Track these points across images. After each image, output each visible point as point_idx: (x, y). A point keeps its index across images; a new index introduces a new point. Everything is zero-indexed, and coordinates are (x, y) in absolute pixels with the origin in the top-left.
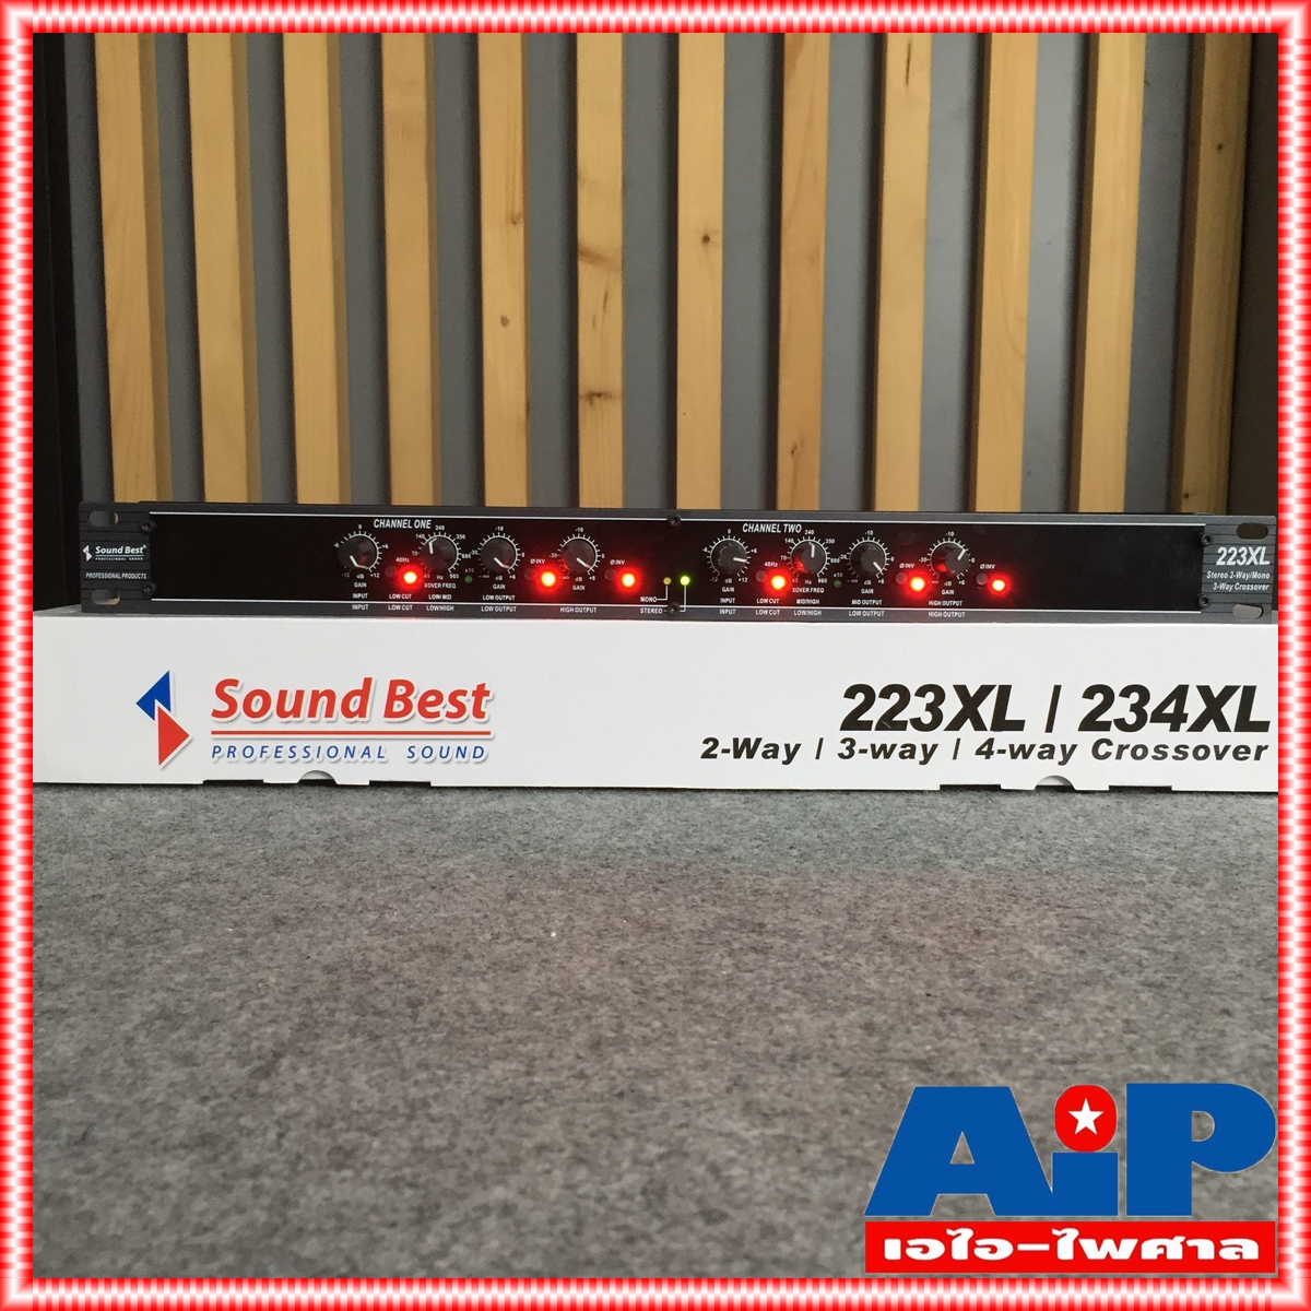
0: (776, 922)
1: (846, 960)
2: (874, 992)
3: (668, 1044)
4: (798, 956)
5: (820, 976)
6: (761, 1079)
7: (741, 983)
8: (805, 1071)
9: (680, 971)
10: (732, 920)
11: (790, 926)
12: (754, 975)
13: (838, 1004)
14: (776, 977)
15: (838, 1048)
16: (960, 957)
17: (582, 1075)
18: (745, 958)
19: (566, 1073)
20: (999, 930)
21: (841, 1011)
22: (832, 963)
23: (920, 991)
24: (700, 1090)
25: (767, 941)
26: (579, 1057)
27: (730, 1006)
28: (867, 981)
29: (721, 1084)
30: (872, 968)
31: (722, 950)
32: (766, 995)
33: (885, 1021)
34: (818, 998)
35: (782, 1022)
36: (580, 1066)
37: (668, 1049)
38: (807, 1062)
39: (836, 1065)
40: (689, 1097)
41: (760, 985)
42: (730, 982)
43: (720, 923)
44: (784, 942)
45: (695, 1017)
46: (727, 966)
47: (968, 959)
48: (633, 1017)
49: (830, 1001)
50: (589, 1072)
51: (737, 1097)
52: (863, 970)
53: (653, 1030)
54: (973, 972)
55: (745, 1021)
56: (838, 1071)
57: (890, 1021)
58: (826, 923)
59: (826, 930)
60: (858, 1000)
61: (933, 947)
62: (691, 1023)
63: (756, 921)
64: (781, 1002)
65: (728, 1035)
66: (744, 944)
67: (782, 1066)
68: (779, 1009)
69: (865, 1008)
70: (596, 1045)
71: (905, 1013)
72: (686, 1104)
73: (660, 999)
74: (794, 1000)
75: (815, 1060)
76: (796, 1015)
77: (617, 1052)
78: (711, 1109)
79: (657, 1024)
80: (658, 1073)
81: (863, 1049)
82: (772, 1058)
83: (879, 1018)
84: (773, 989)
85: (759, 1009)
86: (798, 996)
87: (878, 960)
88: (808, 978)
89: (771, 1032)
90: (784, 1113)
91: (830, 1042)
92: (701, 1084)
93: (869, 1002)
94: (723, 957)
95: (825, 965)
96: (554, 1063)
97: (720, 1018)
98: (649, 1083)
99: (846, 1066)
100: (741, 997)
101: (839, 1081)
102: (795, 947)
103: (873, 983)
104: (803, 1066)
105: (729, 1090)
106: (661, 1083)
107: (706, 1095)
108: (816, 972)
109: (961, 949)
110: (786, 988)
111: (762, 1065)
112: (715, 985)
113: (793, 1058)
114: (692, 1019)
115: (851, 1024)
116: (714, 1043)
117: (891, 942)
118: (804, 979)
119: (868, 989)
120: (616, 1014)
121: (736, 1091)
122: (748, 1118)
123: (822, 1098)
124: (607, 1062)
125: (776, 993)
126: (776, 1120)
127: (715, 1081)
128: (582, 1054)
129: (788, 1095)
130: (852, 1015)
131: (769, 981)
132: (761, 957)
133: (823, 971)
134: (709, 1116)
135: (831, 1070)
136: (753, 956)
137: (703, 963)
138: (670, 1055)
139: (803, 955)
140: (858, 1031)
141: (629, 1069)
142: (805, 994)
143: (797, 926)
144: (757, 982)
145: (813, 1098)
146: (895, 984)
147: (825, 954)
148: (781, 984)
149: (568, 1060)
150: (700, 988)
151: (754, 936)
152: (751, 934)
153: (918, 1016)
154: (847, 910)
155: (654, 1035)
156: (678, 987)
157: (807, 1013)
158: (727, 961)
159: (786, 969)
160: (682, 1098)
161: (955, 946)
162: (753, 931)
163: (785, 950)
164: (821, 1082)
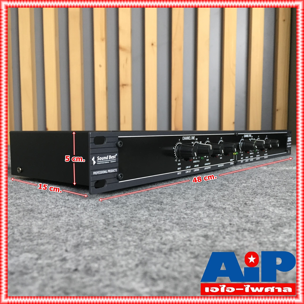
0: (168, 201)
1: (195, 212)
2: (207, 223)
3: (113, 245)
4: (175, 211)
5: (184, 218)
6: (154, 260)
7: (150, 220)
8: (176, 256)
9: (126, 217)
10: (151, 200)
11: (173, 202)
12: (156, 218)
13: (192, 228)
14: (166, 218)
15: (192, 245)
16: (241, 211)
17: (64, 260)
18: (154, 212)
19: (56, 259)
20: (253, 203)
21: (194, 231)
22: (190, 213)
23: (226, 223)
24: (122, 266)
25: (163, 207)
26: (66, 251)
27: (144, 229)
28: (204, 219)
29: (133, 264)
30: (206, 215)
31: (145, 209)
32: (161, 225)
33: (213, 234)
34: (183, 225)
35: (167, 235)
36: (65, 255)
37: (112, 247)
38: (177, 252)
39: (192, 253)
40: (114, 270)
41: (159, 221)
42: (146, 220)
43: (146, 201)
44: (170, 207)
45: (128, 233)
46: (146, 215)
47: (244, 212)
48: (101, 233)
49: (188, 227)
50: (68, 258)
51: (140, 269)
52: (202, 216)
53: (107, 239)
54: (247, 216)
55: (150, 234)
56: (192, 256)
57: (216, 234)
58: (186, 201)
59: (187, 204)
60: (201, 226)
61: (229, 208)
62: (126, 236)
63: (160, 201)
64: (167, 227)
65: (141, 240)
66: (154, 208)
67: (165, 254)
68: (166, 230)
69: (204, 229)
70: (77, 246)
71: (222, 231)
72: (112, 274)
73: (114, 226)
74: (173, 226)
75: (181, 251)
76: (173, 232)
77: (86, 248)
78: (126, 276)
79: (110, 236)
80: (103, 258)
81: (204, 246)
82: (160, 251)
83: (210, 233)
84: (164, 223)
85: (157, 230)
86: (175, 225)
87: (208, 213)
88: (179, 219)
89: (161, 239)
90: (164, 277)
91: (188, 243)
92: (123, 263)
93: (206, 227)
94: (145, 212)
95: (186, 214)
96: (52, 254)
97: (139, 234)
98: (96, 263)
99: (196, 253)
100: (150, 225)
101: (193, 261)
102: (174, 209)
103: (207, 220)
104: (175, 253)
105: (137, 266)
106: (103, 263)
107: (125, 268)
108: (182, 217)
109: (240, 209)
110: (170, 222)
111: (155, 253)
112: (140, 221)
113: (171, 250)
114: (126, 234)
115: (198, 235)
116: (135, 244)
117: (212, 207)
118: (177, 219)
119: (205, 222)
120: (93, 232)
121: (140, 267)
122: (144, 281)
123: (184, 269)
124: (79, 253)
125: (165, 224)
126: (159, 282)
127: (130, 261)
128: (69, 250)
129: (167, 268)
130: (199, 232)
131: (163, 220)
132: (161, 212)
133: (186, 216)
134: (124, 280)
135: (189, 255)
136: (157, 212)
137: (136, 214)
138: (111, 249)
139: (177, 211)
140: (202, 239)
141: (89, 256)
142: (178, 224)
143: (176, 202)
144: (158, 220)
145: (179, 269)
146: (216, 220)
147: (186, 211)
148: (168, 221)
149: (60, 252)
150: (133, 223)
151: (159, 205)
152: (157, 205)
153: (227, 232)
154: (195, 197)
155: (107, 241)
156: (124, 222)
157: (178, 231)
158: (147, 213)
159: (170, 216)
160: (111, 270)
161: (238, 208)
162: (158, 204)
163: (170, 210)
164: (184, 261)
